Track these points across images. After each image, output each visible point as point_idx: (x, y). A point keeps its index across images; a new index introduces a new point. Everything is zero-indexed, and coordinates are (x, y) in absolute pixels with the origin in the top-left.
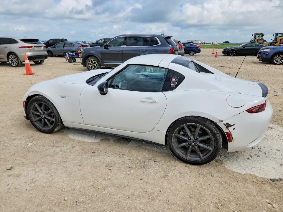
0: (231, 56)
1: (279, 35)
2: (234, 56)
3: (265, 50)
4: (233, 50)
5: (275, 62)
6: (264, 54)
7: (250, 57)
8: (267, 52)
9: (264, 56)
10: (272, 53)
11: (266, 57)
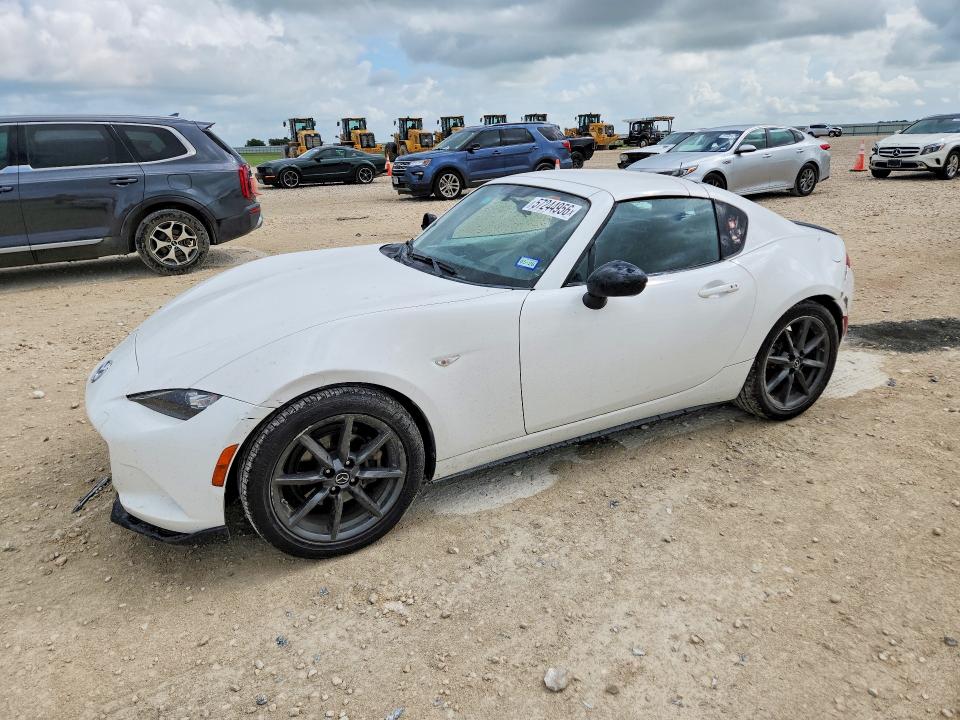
0: (289, 188)
1: (352, 124)
2: (297, 187)
3: (413, 164)
4: (290, 168)
5: (444, 193)
6: (413, 173)
7: (335, 187)
8: (419, 169)
9: (415, 179)
10: (430, 173)
11: (421, 182)
